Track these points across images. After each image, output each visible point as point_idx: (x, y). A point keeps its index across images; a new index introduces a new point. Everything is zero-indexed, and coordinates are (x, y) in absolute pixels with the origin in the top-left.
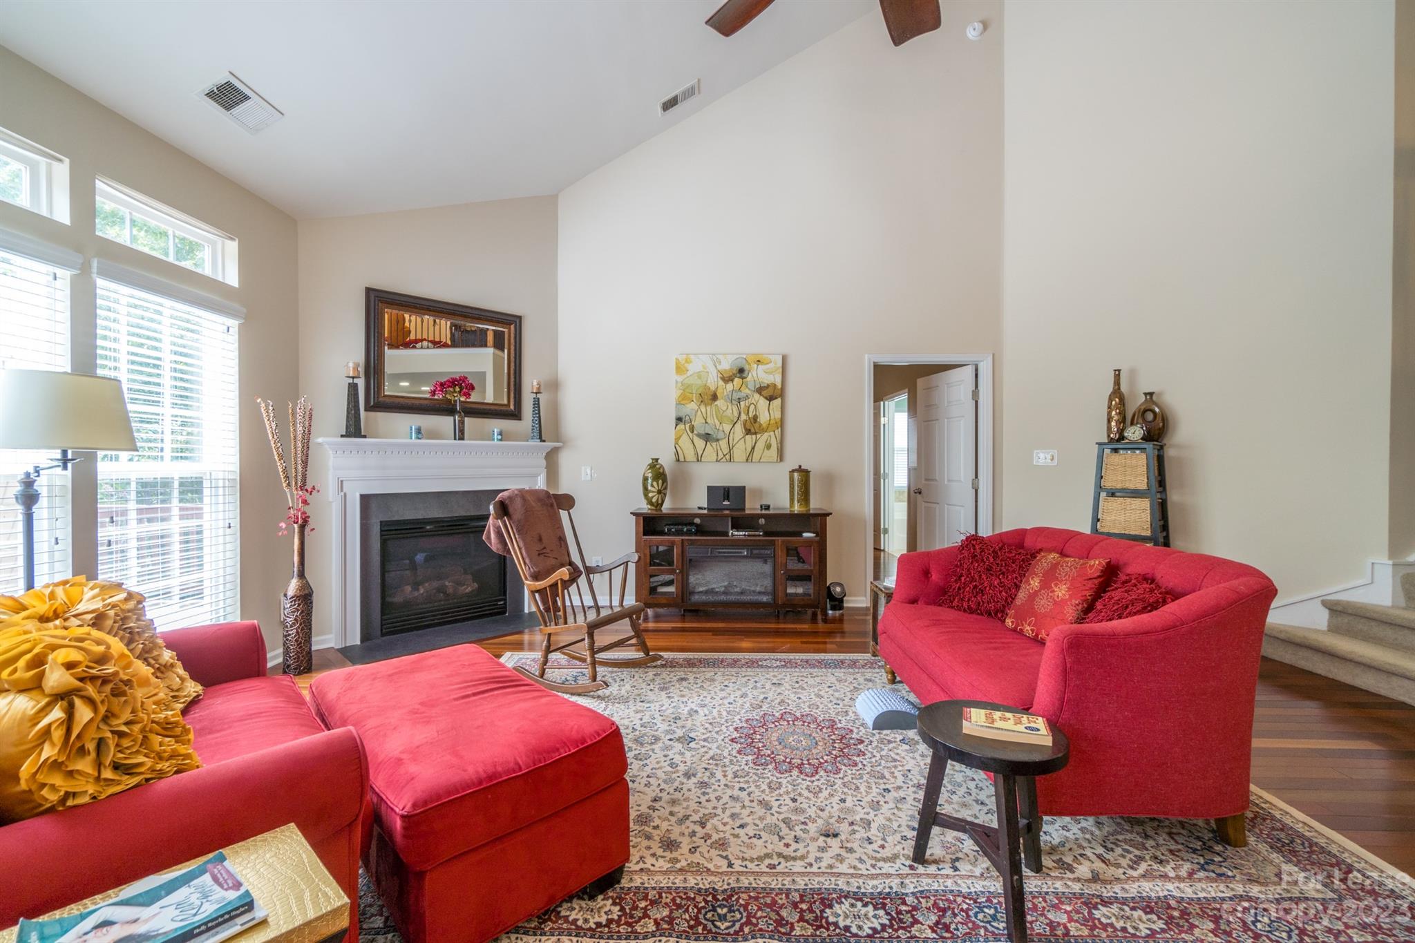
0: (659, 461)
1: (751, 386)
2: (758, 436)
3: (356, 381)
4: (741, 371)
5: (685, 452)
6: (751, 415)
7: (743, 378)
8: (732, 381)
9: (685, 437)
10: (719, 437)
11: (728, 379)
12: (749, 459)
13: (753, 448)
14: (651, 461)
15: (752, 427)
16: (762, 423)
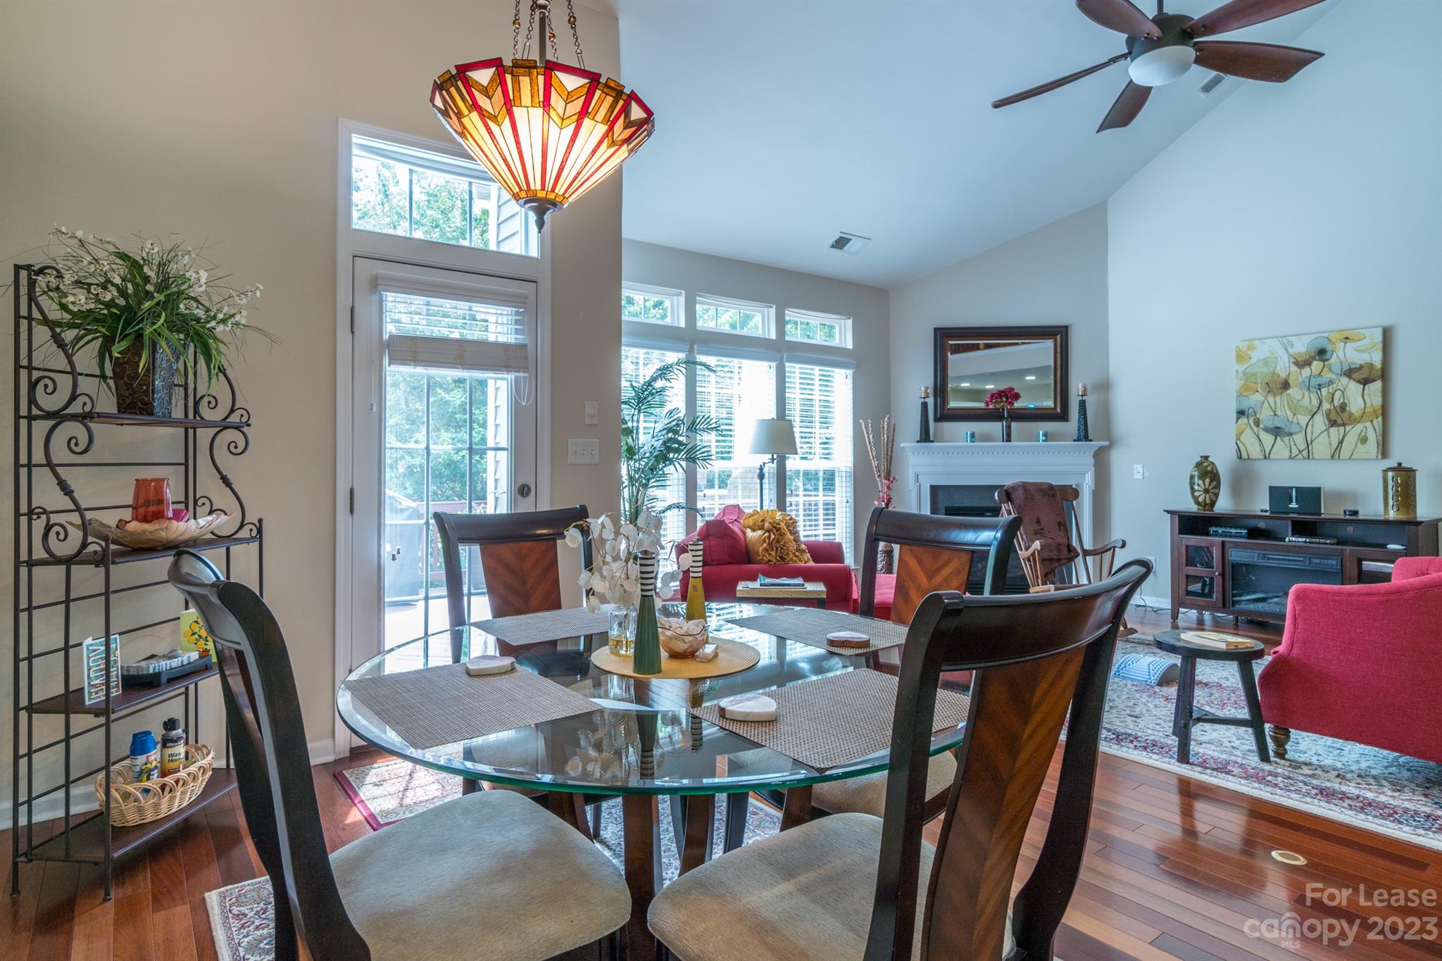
0: (1210, 459)
1: (1337, 369)
2: (1348, 428)
3: (926, 400)
4: (1322, 353)
5: (1249, 448)
6: (1336, 403)
7: (1324, 361)
8: (1310, 365)
9: (1248, 432)
10: (1292, 431)
11: (1302, 363)
12: (1335, 455)
13: (1341, 442)
14: (1200, 459)
15: (1339, 417)
16: (1352, 411)
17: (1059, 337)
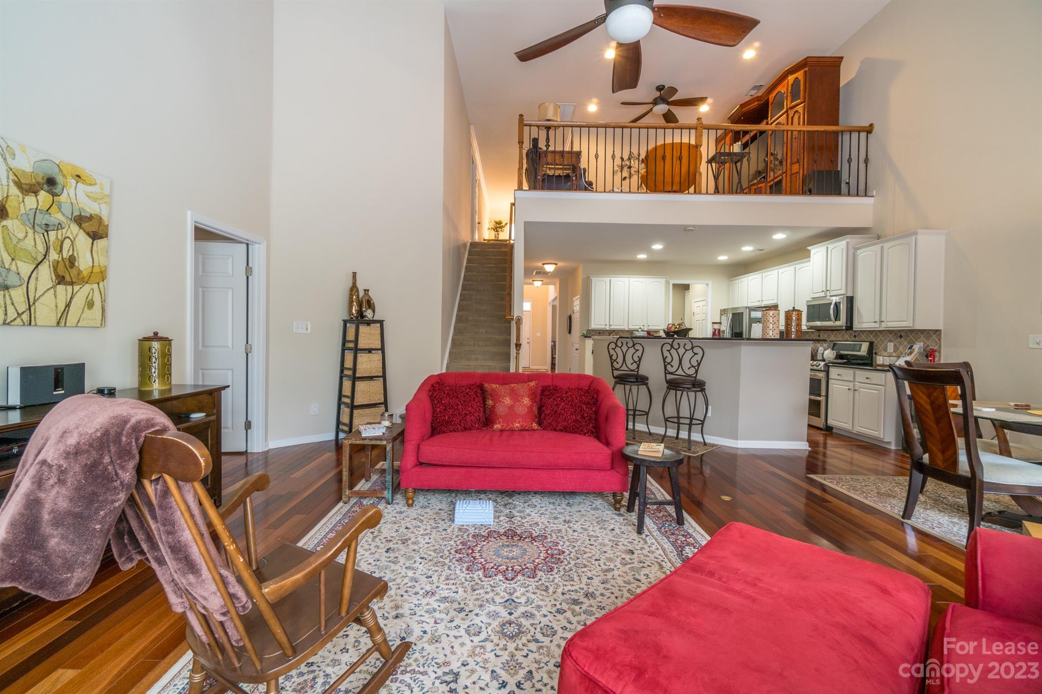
1: (67, 209)
2: (76, 288)
4: (50, 182)
6: (65, 254)
7: (53, 194)
8: (35, 193)
10: (9, 283)
11: (26, 187)
12: (62, 320)
13: (68, 305)
15: (67, 273)
16: (82, 268)
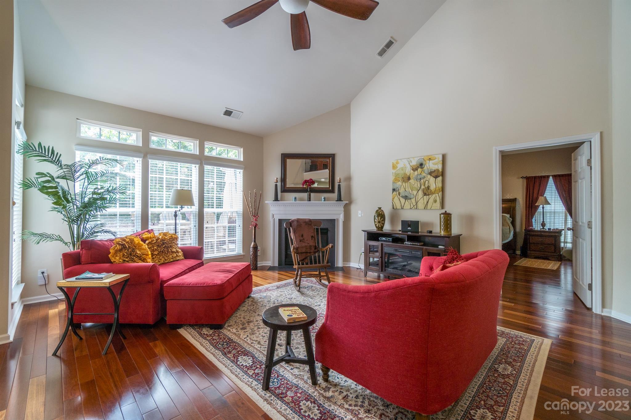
0: (382, 209)
1: (426, 171)
2: (430, 196)
3: (277, 183)
4: (421, 165)
5: (397, 204)
6: (426, 186)
7: (422, 168)
8: (417, 170)
9: (396, 198)
10: (411, 197)
11: (415, 169)
12: (425, 208)
13: (428, 202)
14: (378, 209)
15: (427, 192)
16: (432, 189)
17: (331, 158)
